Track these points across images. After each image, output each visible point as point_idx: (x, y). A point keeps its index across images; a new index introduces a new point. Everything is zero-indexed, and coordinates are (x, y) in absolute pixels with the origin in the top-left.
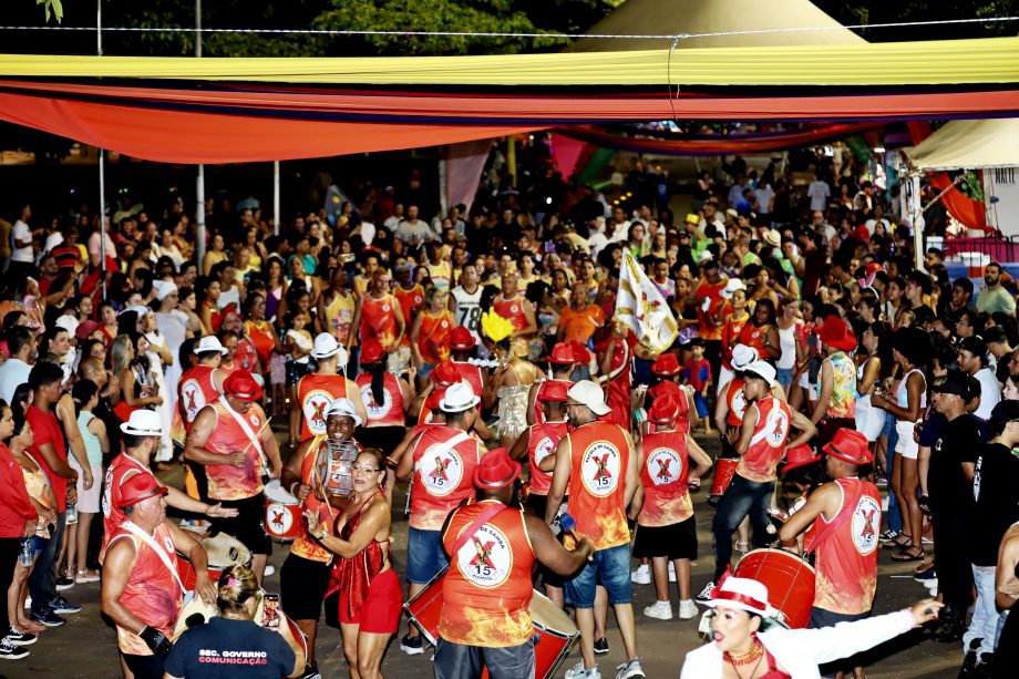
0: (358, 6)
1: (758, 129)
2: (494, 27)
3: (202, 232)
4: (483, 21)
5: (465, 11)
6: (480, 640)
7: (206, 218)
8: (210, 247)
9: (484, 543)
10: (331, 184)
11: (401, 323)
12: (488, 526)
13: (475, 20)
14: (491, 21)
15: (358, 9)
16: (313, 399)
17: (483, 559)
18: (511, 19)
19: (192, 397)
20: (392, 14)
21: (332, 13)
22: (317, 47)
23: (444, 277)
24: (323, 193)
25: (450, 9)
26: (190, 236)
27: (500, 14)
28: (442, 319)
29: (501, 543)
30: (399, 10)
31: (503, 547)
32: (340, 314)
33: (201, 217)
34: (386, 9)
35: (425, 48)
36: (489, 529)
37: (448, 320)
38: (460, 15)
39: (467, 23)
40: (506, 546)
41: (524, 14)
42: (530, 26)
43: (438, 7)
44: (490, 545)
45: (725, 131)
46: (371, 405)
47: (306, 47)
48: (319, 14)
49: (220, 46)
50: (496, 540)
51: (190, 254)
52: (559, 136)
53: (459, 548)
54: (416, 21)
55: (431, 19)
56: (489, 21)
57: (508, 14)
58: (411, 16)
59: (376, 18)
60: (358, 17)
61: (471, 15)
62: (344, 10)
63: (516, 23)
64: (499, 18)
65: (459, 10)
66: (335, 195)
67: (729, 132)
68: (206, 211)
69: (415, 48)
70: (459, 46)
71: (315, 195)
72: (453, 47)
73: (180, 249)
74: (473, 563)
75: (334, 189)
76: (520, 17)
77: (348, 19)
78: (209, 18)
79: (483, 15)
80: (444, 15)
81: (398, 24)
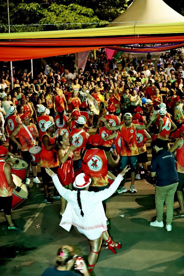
0: (52, 16)
1: (162, 45)
2: (89, 20)
3: (13, 79)
4: (86, 19)
5: (80, 16)
6: (95, 185)
7: (13, 75)
8: (15, 83)
9: (95, 160)
10: (47, 64)
11: (65, 101)
12: (95, 156)
13: (83, 19)
14: (88, 19)
15: (52, 17)
16: (41, 122)
17: (95, 164)
18: (93, 18)
19: (11, 124)
20: (61, 18)
21: (44, 19)
22: (41, 28)
23: (78, 88)
24: (44, 67)
25: (77, 16)
26: (10, 80)
27: (90, 17)
28: (76, 100)
29: (99, 160)
30: (63, 17)
31: (100, 161)
32: (49, 100)
33: (12, 75)
34: (59, 17)
35: (70, 27)
36: (96, 156)
37: (78, 100)
38: (79, 18)
39: (81, 20)
40: (101, 161)
41: (97, 16)
42: (98, 20)
43: (73, 15)
44: (96, 160)
45: (152, 46)
46: (59, 124)
47: (38, 28)
48: (41, 19)
49: (15, 29)
50: (98, 159)
51: (9, 85)
52: (108, 49)
53: (88, 162)
54: (67, 20)
55: (71, 19)
56: (87, 19)
57: (92, 17)
58: (66, 18)
59: (57, 19)
60: (52, 19)
61: (82, 17)
62: (48, 18)
63: (94, 19)
64: (90, 18)
65: (79, 16)
66: (48, 67)
67: (153, 46)
68: (13, 73)
69: (67, 27)
70: (79, 26)
71: (42, 68)
72: (78, 26)
73: (7, 84)
74: (92, 165)
75: (47, 66)
76: (95, 17)
77: (49, 20)
78: (12, 21)
79: (86, 17)
80: (75, 18)
81: (63, 21)
